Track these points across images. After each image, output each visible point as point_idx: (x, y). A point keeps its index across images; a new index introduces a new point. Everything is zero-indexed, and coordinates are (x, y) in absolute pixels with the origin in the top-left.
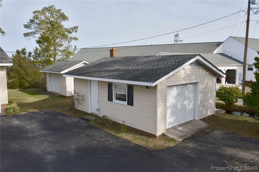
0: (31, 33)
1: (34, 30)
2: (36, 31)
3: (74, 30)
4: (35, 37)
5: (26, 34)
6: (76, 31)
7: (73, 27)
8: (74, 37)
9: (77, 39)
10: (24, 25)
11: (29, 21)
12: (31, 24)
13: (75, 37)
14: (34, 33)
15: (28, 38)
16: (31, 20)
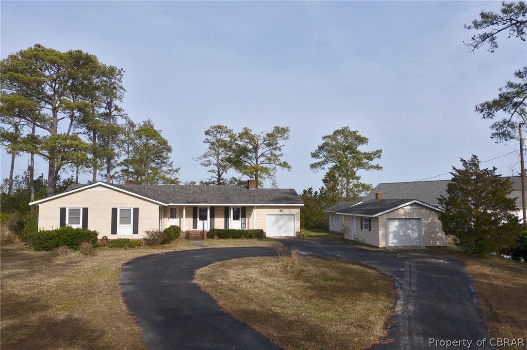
0: (319, 163)
1: (323, 160)
2: (325, 160)
3: (377, 155)
4: (324, 168)
5: (313, 165)
6: (379, 157)
7: (375, 151)
8: (375, 165)
9: (381, 168)
10: (311, 153)
11: (318, 149)
12: (320, 152)
13: (378, 165)
14: (323, 163)
15: (315, 170)
16: (319, 147)
